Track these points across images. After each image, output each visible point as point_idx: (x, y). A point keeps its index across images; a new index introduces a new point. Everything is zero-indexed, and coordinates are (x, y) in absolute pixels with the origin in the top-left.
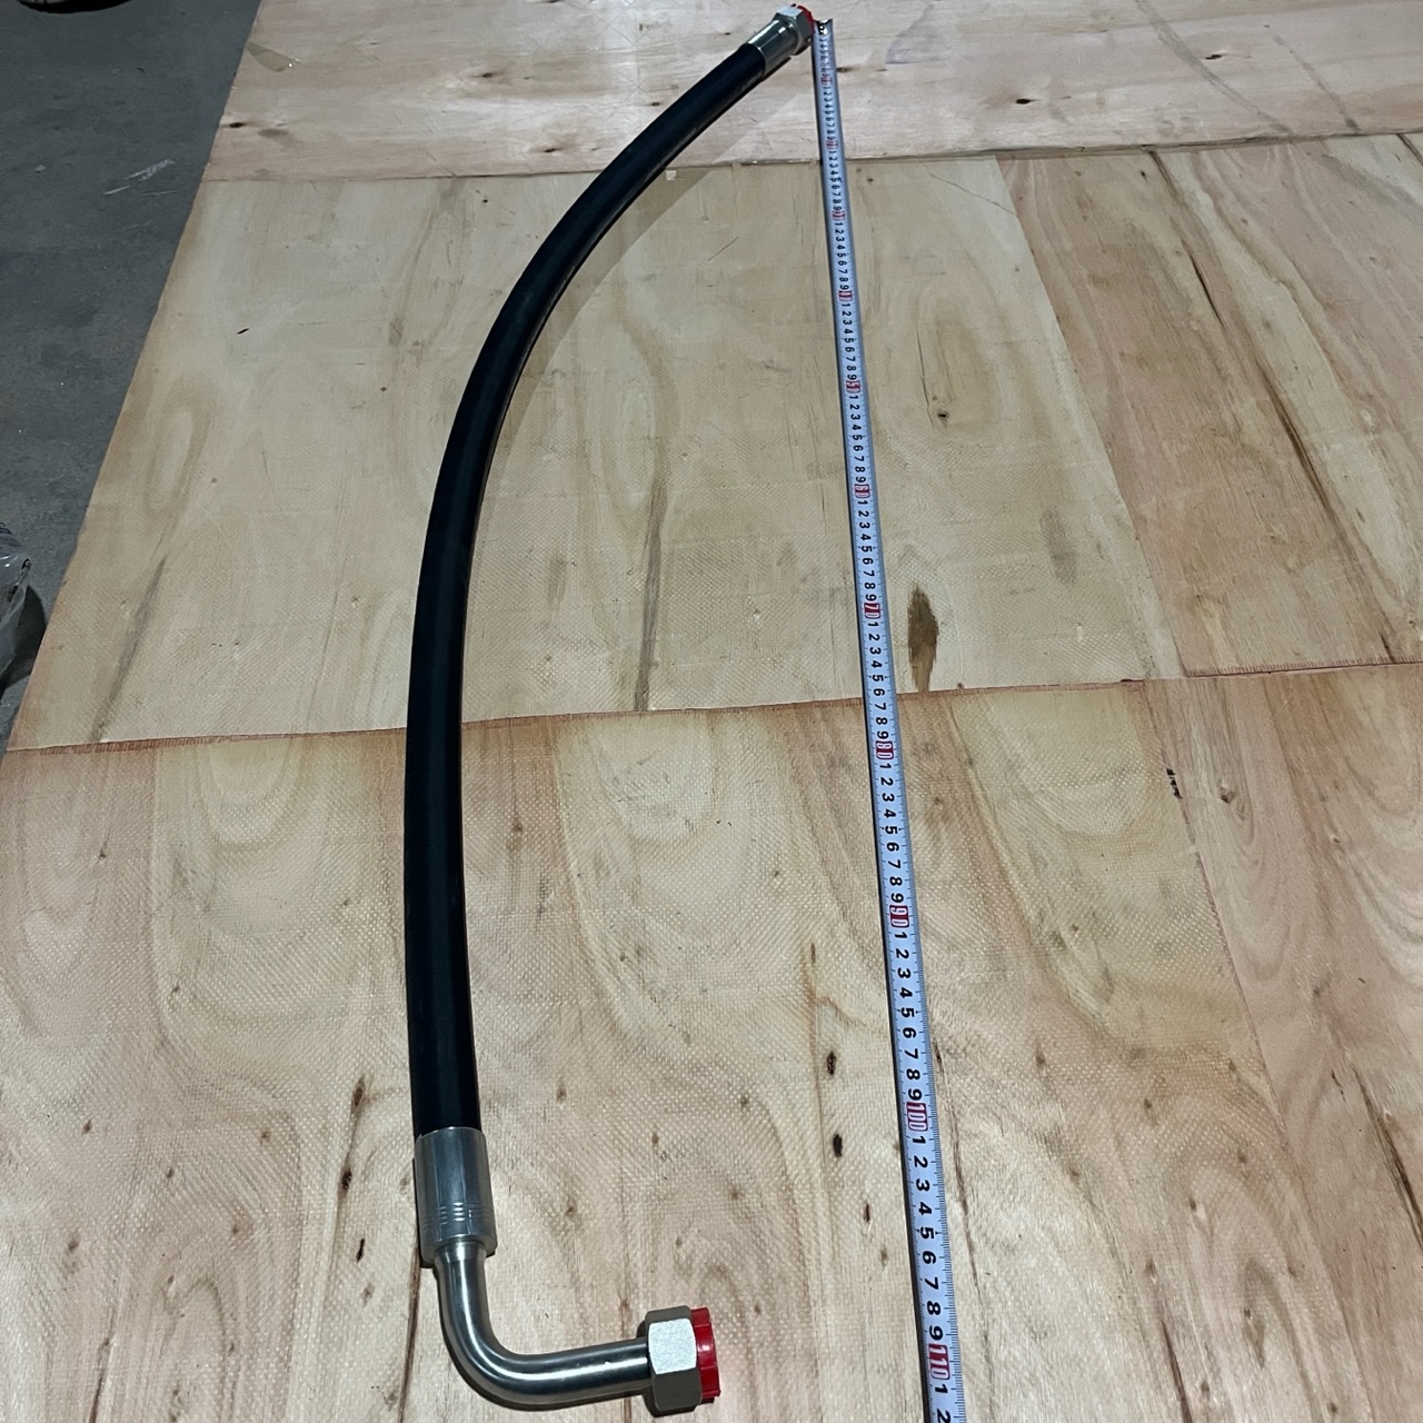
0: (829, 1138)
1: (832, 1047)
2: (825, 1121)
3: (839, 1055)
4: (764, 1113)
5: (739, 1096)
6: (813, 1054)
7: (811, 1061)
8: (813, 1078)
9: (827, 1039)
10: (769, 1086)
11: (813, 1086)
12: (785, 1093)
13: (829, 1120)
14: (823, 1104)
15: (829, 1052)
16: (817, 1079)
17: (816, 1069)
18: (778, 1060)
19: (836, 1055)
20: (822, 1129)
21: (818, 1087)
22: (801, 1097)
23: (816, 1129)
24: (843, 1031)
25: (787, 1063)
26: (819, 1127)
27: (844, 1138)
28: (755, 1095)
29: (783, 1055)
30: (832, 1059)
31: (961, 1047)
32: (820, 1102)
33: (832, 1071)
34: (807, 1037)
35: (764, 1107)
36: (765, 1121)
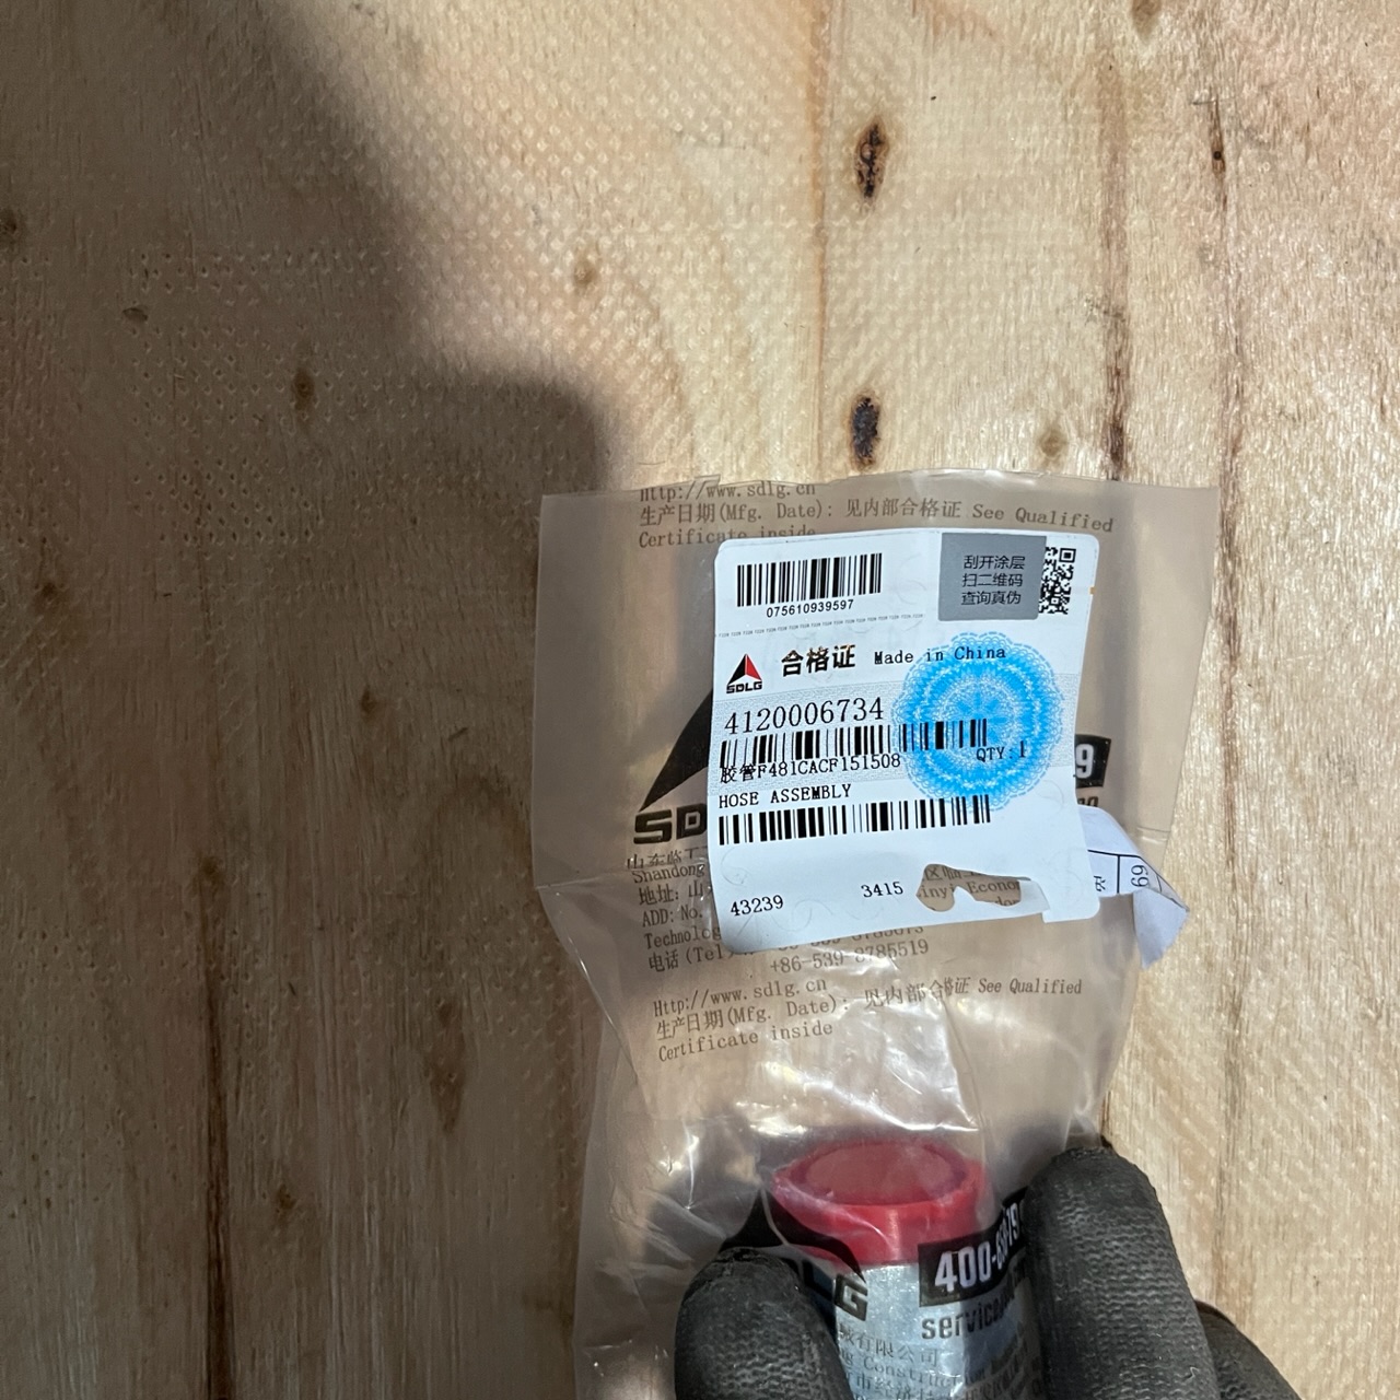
0: (841, 405)
1: (876, 103)
2: (834, 352)
3: (899, 130)
4: (644, 314)
5: (570, 257)
6: (816, 128)
7: (804, 150)
8: (807, 208)
9: (863, 77)
10: (668, 226)
11: (807, 236)
12: (714, 252)
13: (845, 348)
14: (833, 293)
15: (868, 121)
16: (821, 209)
17: (818, 180)
18: (702, 141)
19: (891, 134)
20: (821, 377)
21: (820, 237)
22: (765, 269)
23: (803, 374)
24: (918, 49)
25: (728, 152)
26: (813, 370)
27: (887, 406)
28: (618, 256)
29: (718, 126)
30: (873, 144)
31: (1298, 123)
32: (823, 289)
33: (869, 185)
34: (801, 66)
35: (644, 296)
36: (645, 343)
